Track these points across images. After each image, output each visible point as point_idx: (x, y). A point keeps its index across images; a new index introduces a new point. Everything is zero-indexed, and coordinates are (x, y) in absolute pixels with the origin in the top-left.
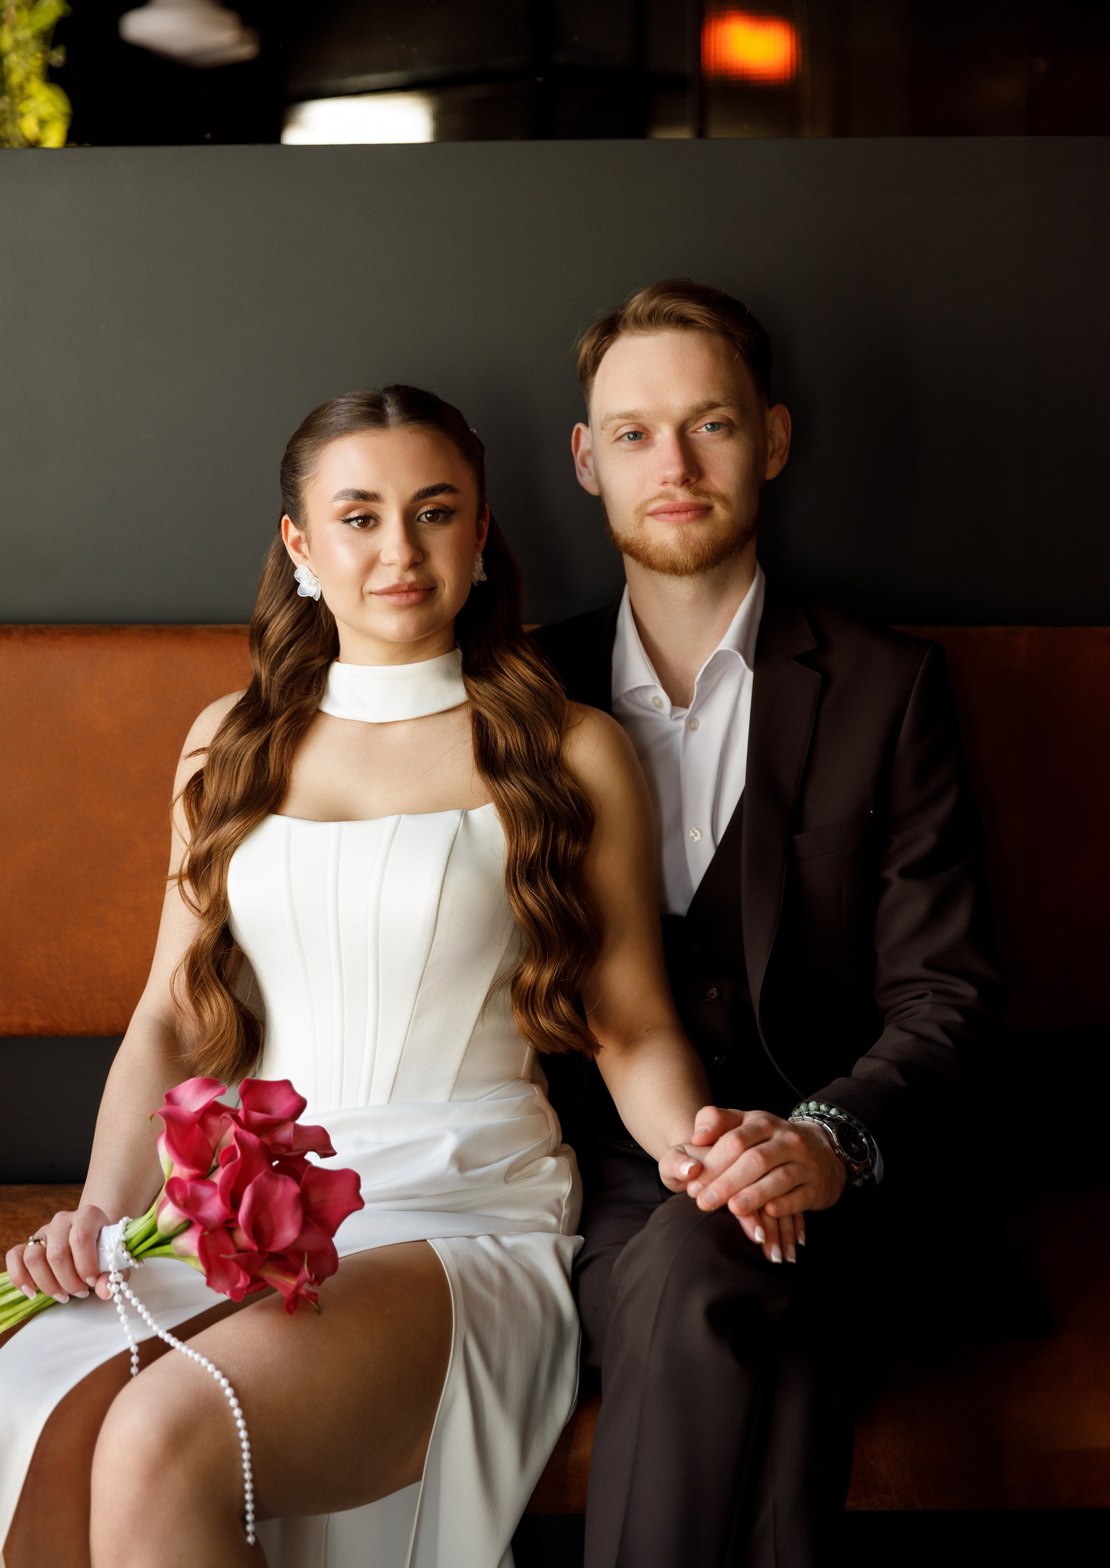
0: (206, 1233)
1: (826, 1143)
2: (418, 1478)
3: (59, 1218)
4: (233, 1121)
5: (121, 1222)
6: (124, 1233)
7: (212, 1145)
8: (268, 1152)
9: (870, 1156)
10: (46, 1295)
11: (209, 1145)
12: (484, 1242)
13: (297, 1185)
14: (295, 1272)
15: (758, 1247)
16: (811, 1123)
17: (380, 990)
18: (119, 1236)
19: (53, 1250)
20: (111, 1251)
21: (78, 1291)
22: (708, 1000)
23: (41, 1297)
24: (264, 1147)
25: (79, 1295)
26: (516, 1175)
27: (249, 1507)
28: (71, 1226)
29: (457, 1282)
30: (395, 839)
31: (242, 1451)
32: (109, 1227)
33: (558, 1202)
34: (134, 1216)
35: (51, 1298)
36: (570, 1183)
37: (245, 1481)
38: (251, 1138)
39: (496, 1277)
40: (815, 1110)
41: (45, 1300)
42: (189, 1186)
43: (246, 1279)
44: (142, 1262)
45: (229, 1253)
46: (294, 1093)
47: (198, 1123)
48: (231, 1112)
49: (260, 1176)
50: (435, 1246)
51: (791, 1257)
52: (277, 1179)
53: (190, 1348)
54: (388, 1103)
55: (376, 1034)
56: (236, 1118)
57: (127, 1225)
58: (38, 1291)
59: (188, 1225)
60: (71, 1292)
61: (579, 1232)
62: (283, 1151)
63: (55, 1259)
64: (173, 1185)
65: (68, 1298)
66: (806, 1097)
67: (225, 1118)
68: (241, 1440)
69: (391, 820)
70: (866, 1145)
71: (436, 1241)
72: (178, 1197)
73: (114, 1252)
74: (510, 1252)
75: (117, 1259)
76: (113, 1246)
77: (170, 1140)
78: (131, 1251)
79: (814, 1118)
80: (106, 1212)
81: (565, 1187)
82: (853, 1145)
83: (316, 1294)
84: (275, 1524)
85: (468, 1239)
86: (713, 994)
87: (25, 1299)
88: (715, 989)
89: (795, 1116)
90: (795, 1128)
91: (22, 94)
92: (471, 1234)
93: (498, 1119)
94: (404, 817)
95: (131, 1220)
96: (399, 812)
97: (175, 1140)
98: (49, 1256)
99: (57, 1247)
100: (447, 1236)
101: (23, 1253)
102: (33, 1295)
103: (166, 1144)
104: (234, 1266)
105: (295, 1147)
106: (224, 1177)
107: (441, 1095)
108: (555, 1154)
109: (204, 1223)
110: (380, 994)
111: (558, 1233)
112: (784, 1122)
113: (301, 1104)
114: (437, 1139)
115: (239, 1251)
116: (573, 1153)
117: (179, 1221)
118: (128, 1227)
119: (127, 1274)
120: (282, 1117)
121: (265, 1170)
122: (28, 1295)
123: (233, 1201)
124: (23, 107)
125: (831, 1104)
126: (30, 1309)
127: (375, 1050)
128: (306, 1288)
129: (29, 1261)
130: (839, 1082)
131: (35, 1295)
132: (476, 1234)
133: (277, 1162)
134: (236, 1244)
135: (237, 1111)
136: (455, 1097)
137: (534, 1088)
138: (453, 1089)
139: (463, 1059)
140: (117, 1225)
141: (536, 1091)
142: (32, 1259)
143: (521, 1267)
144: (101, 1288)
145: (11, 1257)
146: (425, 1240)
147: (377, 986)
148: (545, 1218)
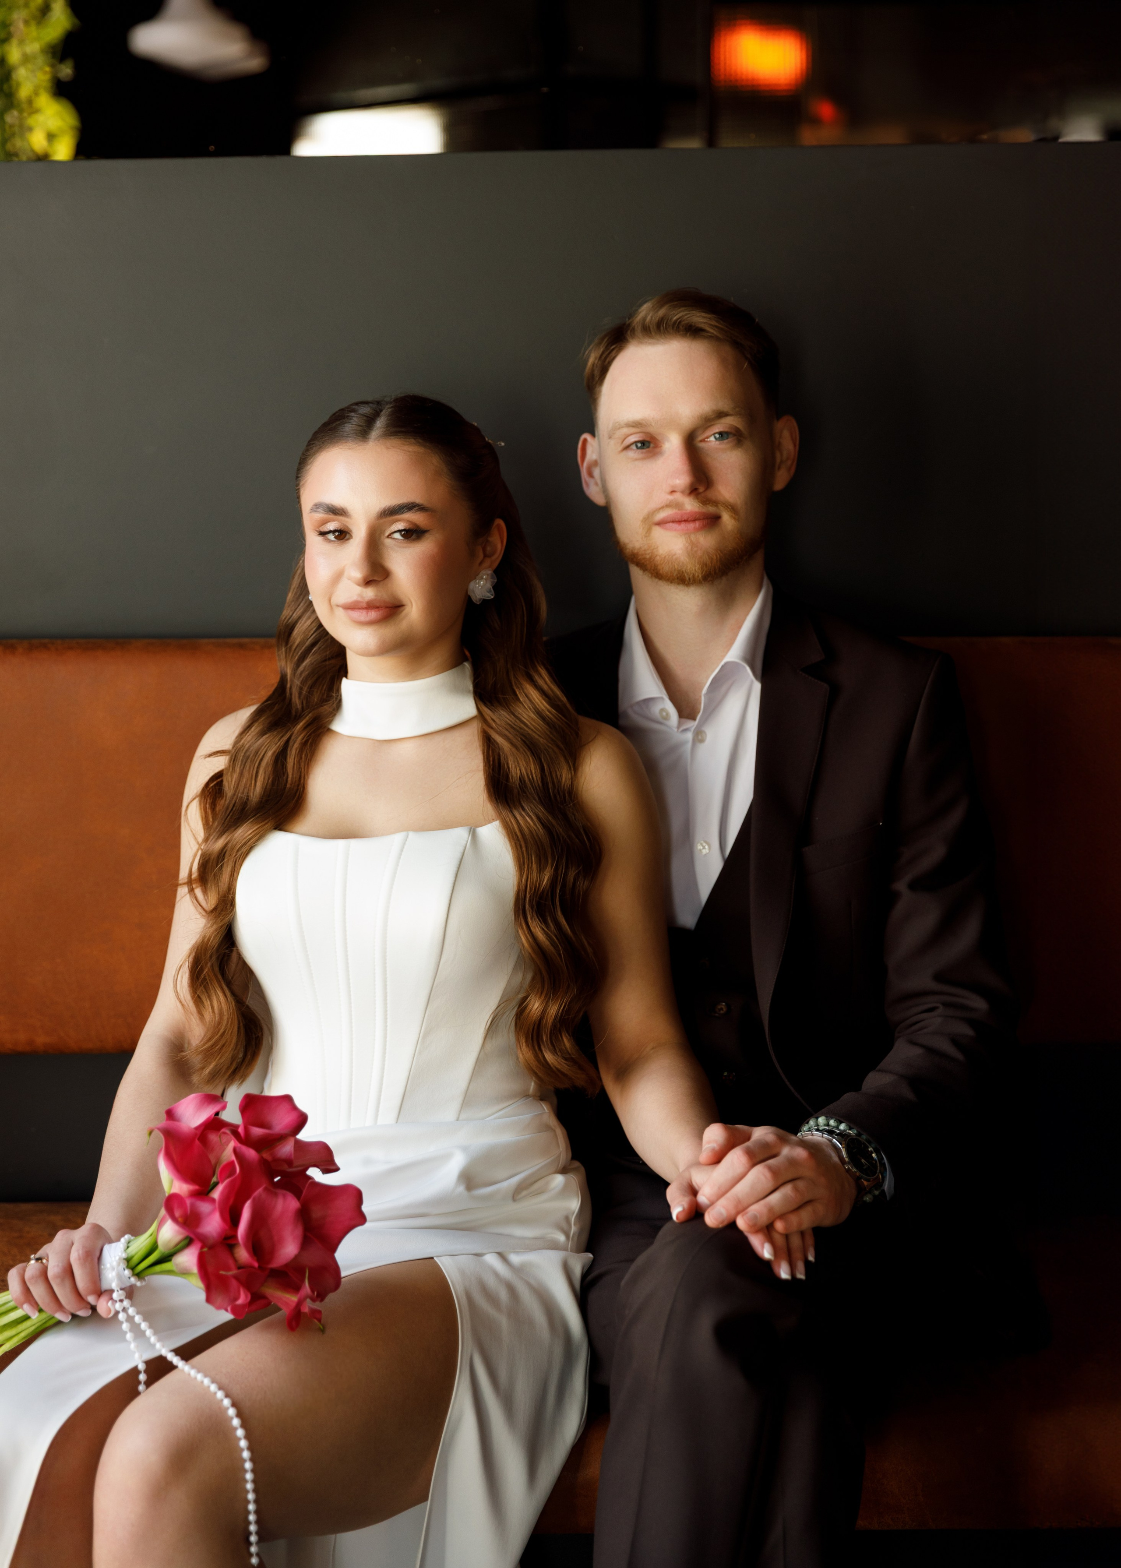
0: (205, 1249)
1: (836, 1159)
2: (425, 1499)
3: (61, 1237)
4: (233, 1137)
5: (123, 1240)
6: (125, 1251)
7: (213, 1162)
8: (269, 1168)
9: (880, 1172)
10: (48, 1314)
11: (209, 1161)
12: (491, 1259)
13: (297, 1201)
14: (295, 1288)
15: (767, 1264)
16: (820, 1139)
17: (388, 1009)
18: (120, 1254)
19: (54, 1268)
20: (113, 1269)
21: (80, 1309)
22: (717, 1015)
23: (44, 1316)
24: (263, 1162)
25: (81, 1313)
26: (524, 1193)
27: (253, 1528)
28: (73, 1244)
29: (464, 1300)
30: (402, 857)
31: (246, 1471)
32: (111, 1244)
33: (567, 1219)
34: (135, 1234)
35: (53, 1317)
36: (579, 1200)
37: (248, 1502)
38: (251, 1153)
39: (503, 1295)
40: (824, 1125)
42: (188, 1202)
43: (246, 1296)
44: (144, 1279)
45: (229, 1269)
46: (294, 1108)
47: (198, 1139)
48: (229, 1127)
49: (259, 1191)
50: (442, 1264)
51: (801, 1274)
52: (276, 1195)
53: (193, 1367)
54: (397, 1122)
55: (384, 1053)
56: (235, 1133)
57: (129, 1242)
58: (40, 1311)
59: (188, 1242)
60: (73, 1311)
61: (588, 1249)
62: (285, 1168)
63: (56, 1276)
64: (172, 1202)
65: (70, 1317)
66: (815, 1113)
67: (224, 1133)
68: (244, 1461)
69: (398, 837)
70: (875, 1160)
71: (443, 1259)
72: (177, 1213)
73: (115, 1270)
74: (518, 1270)
75: (119, 1277)
76: (115, 1264)
77: (169, 1156)
78: (133, 1269)
79: (823, 1134)
80: (108, 1230)
81: (574, 1204)
82: (863, 1161)
83: (320, 1312)
84: (281, 1545)
85: (475, 1256)
86: (722, 1009)
87: (27, 1318)
88: (724, 1004)
89: (805, 1132)
90: (804, 1144)
91: (31, 107)
92: (479, 1251)
93: (507, 1138)
94: (411, 834)
96: (408, 829)
97: (175, 1156)
98: (50, 1274)
99: (58, 1265)
100: (454, 1254)
101: (24, 1271)
102: (35, 1314)
103: (165, 1161)
104: (234, 1283)
105: (296, 1163)
106: (222, 1193)
107: (450, 1112)
108: (564, 1171)
109: (202, 1240)
110: (388, 1013)
111: (567, 1250)
112: (793, 1138)
113: (302, 1120)
114: (444, 1157)
115: (239, 1268)
116: (582, 1169)
117: (179, 1238)
118: (130, 1245)
119: (130, 1293)
120: (283, 1132)
121: (264, 1186)
122: (30, 1314)
123: (232, 1217)
124: (31, 121)
125: (840, 1119)
126: (33, 1328)
127: (383, 1069)
128: (308, 1306)
129: (30, 1279)
130: (849, 1098)
131: (37, 1314)
132: (484, 1251)
133: (279, 1178)
134: (235, 1260)
135: (237, 1126)
136: (463, 1116)
137: (544, 1106)
138: (461, 1108)
139: (472, 1077)
140: (118, 1244)
141: (545, 1108)
142: (33, 1278)
143: (529, 1284)
144: (104, 1307)
145: (13, 1277)
146: (432, 1258)
147: (385, 1004)
148: (553, 1236)
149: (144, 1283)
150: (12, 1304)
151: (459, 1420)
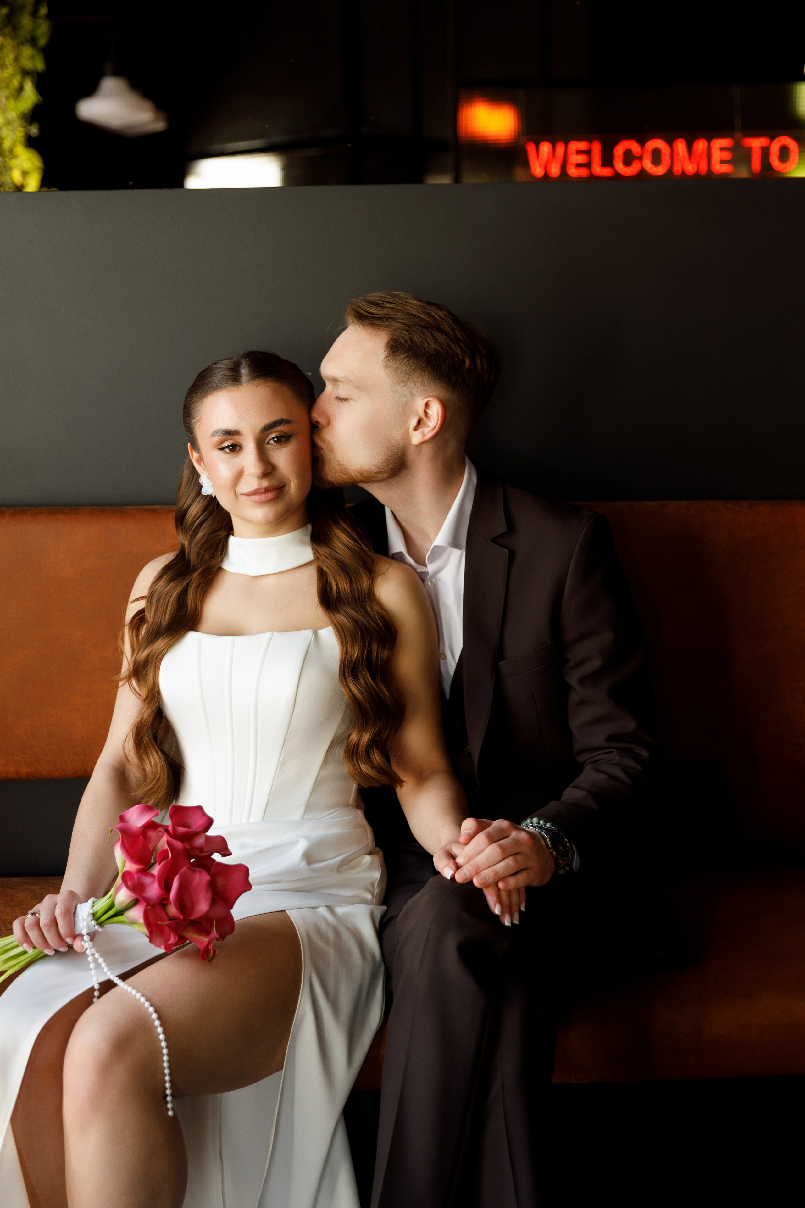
0: (149, 907)
1: (543, 845)
2: (281, 1068)
3: (48, 899)
4: (165, 833)
5: (90, 901)
6: (92, 908)
7: (151, 849)
8: (188, 853)
9: (571, 855)
10: (40, 950)
11: (148, 849)
12: (323, 911)
13: (207, 875)
14: (208, 933)
16: (534, 830)
17: (258, 747)
18: (88, 910)
19: (44, 920)
20: (84, 920)
21: (60, 947)
23: (36, 951)
24: (186, 850)
25: (62, 949)
26: (345, 867)
28: (56, 904)
29: (305, 939)
30: (269, 648)
32: (82, 904)
33: (372, 884)
34: (98, 897)
35: (43, 952)
36: (379, 872)
38: (178, 844)
39: (331, 935)
40: (537, 823)
41: (38, 953)
42: (136, 876)
43: (175, 938)
44: (104, 927)
45: (164, 921)
46: (205, 814)
47: (142, 835)
48: (163, 827)
49: (185, 868)
50: (291, 915)
51: (517, 922)
52: (195, 871)
54: (262, 821)
55: (255, 776)
56: (167, 831)
57: (94, 903)
58: (34, 948)
59: (135, 903)
60: (56, 948)
62: (197, 852)
63: (45, 925)
64: (125, 875)
65: (54, 952)
66: (530, 815)
67: (160, 831)
69: (267, 635)
70: (568, 847)
71: (291, 911)
72: (129, 883)
73: (86, 921)
74: (340, 918)
75: (88, 926)
76: (85, 917)
77: (123, 846)
78: (97, 920)
79: (536, 828)
80: (79, 895)
81: (377, 875)
82: (560, 847)
85: (311, 909)
87: (25, 952)
90: (524, 832)
91: (11, 154)
92: (314, 905)
93: (335, 831)
94: (275, 634)
95: (96, 900)
96: (273, 630)
97: (127, 846)
98: (42, 923)
99: (47, 918)
100: (299, 907)
101: (24, 922)
102: (31, 950)
103: (121, 848)
104: (167, 929)
105: (206, 850)
106: (160, 870)
107: (297, 815)
108: (370, 854)
109: (147, 901)
110: (258, 749)
111: (372, 904)
112: (517, 827)
113: (210, 822)
114: (293, 843)
115: (170, 920)
116: (381, 852)
117: (130, 900)
118: (95, 904)
119: (92, 936)
120: (198, 830)
121: (186, 865)
122: (27, 950)
123: (166, 886)
124: (12, 163)
125: (547, 820)
126: (29, 959)
127: (254, 786)
128: (214, 943)
129: (28, 927)
130: (552, 805)
132: (317, 905)
133: (193, 860)
134: (167, 914)
135: (168, 827)
136: (306, 817)
137: (359, 812)
138: (305, 812)
139: (312, 792)
140: (87, 903)
141: (360, 813)
142: (30, 926)
143: (348, 928)
144: (77, 945)
145: (16, 925)
146: (284, 911)
147: (256, 744)
148: (363, 895)
149: (103, 930)
150: (15, 943)
151: (303, 1018)
